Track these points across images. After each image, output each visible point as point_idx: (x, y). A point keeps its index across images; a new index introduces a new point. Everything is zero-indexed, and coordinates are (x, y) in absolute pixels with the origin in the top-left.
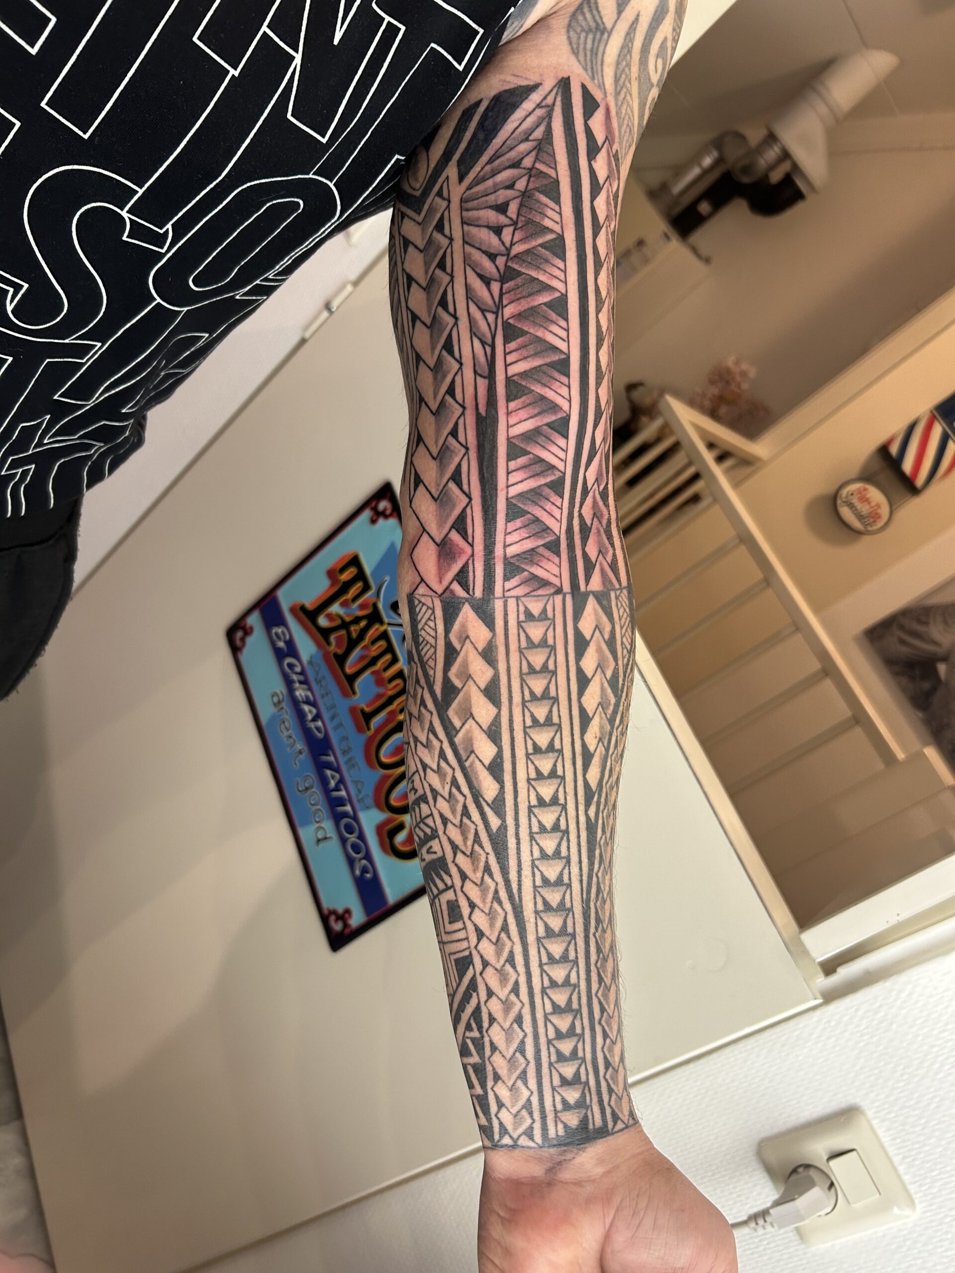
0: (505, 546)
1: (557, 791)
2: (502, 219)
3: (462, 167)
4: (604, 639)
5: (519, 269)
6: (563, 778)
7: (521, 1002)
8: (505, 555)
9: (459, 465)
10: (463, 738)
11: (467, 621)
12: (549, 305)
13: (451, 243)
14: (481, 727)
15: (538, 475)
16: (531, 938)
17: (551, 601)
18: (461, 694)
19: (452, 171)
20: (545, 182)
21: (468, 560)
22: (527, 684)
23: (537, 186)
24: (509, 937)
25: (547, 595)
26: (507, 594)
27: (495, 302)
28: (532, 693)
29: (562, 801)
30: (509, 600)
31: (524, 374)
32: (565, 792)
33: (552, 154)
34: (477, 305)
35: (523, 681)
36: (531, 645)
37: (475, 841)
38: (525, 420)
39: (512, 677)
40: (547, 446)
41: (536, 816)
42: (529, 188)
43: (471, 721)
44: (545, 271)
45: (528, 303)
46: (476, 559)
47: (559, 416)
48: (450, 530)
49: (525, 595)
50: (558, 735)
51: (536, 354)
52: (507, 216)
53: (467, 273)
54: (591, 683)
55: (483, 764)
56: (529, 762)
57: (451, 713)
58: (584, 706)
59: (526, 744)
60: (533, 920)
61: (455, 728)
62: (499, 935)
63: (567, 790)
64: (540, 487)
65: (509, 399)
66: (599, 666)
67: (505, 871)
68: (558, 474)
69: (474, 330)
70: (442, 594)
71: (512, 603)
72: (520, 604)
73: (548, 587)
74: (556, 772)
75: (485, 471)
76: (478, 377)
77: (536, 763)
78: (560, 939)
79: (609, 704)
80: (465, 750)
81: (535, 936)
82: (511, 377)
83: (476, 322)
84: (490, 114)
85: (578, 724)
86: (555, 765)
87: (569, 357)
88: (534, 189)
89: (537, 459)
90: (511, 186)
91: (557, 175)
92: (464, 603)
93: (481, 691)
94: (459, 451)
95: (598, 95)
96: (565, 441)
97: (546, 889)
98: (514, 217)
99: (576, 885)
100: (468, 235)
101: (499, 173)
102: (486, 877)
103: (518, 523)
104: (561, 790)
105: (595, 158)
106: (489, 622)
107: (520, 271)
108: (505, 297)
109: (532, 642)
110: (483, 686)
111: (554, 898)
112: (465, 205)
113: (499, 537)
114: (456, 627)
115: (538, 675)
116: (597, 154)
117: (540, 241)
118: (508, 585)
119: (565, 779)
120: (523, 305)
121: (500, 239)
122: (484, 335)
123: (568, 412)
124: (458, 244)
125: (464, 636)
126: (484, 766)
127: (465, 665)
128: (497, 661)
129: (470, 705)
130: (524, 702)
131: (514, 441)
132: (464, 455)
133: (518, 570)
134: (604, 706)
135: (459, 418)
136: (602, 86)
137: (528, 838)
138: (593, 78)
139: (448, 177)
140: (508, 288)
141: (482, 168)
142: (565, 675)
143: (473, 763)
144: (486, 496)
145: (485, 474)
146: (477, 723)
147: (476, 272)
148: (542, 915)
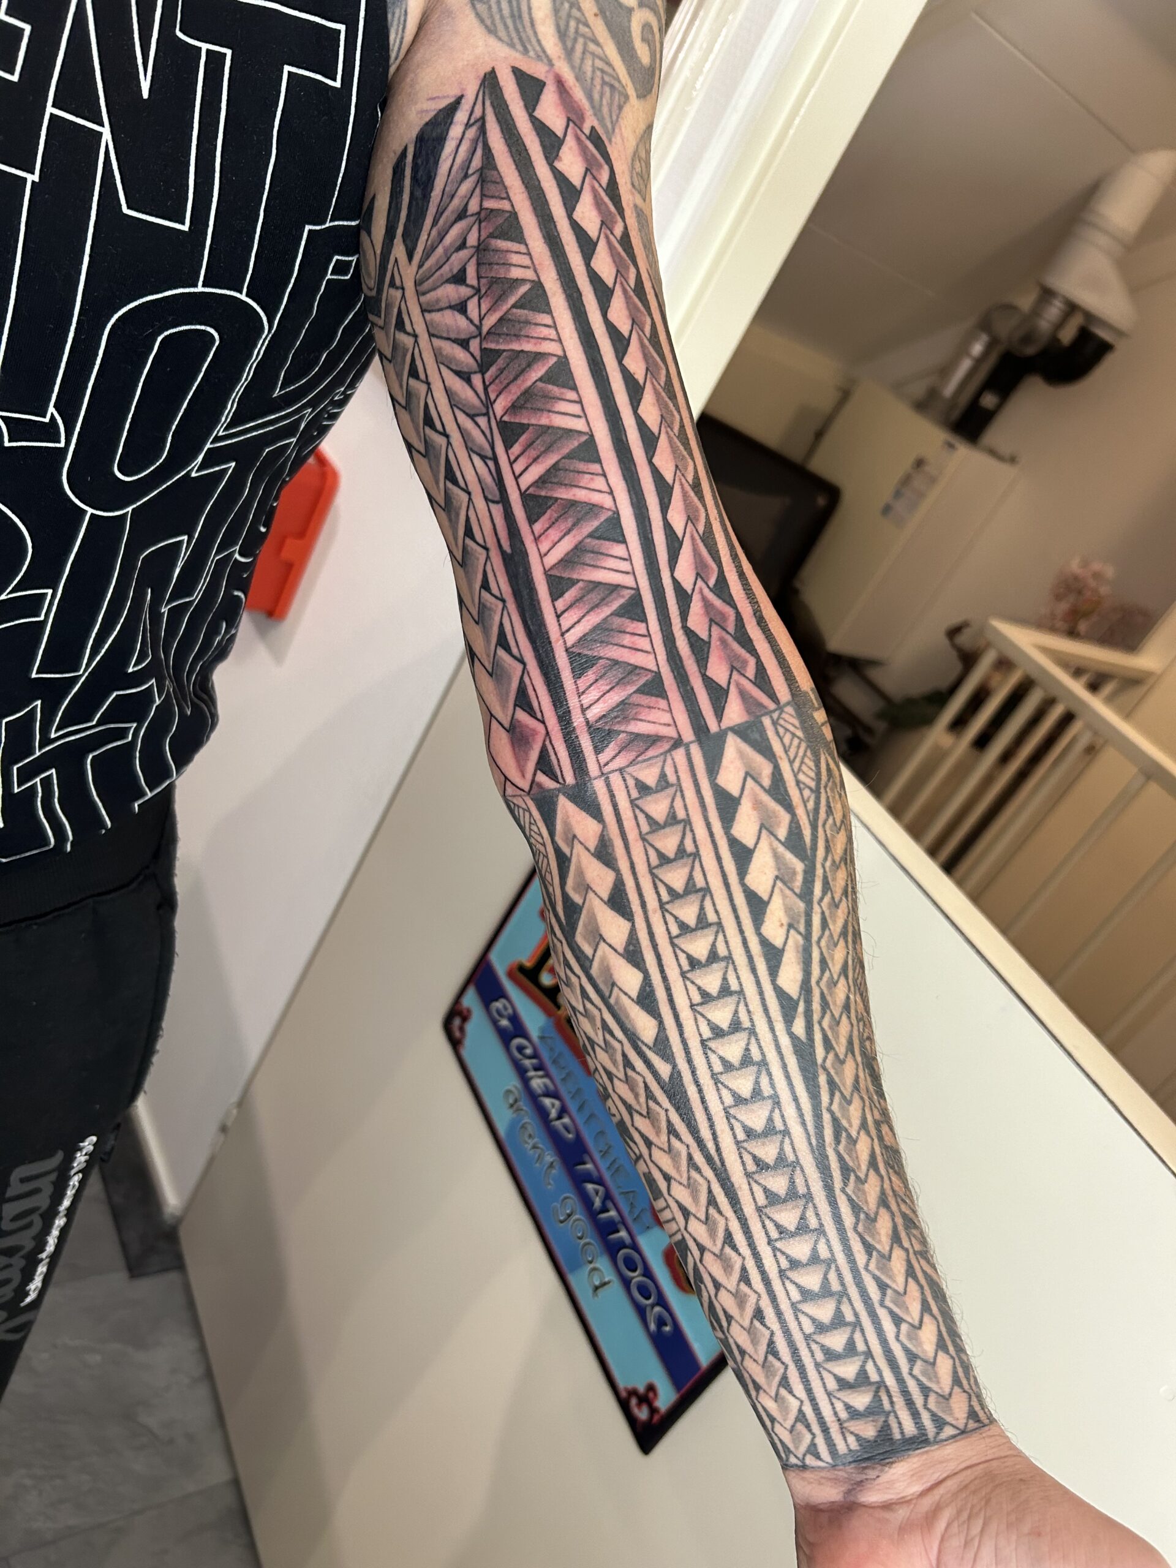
0: (584, 710)
1: (736, 1012)
2: (464, 291)
3: (408, 242)
4: (762, 787)
5: (497, 348)
6: (741, 992)
7: (756, 1292)
8: (588, 722)
9: (501, 625)
10: (600, 969)
11: (568, 817)
12: (547, 378)
13: (416, 341)
14: (615, 950)
15: (597, 606)
16: (749, 1210)
17: (669, 761)
18: (584, 912)
19: (399, 250)
20: (500, 220)
21: (544, 741)
22: (661, 881)
23: (491, 231)
24: (720, 1212)
25: (661, 754)
26: (606, 770)
27: (482, 401)
28: (670, 890)
29: (746, 1024)
30: (611, 776)
31: (542, 481)
32: (749, 1012)
33: (498, 180)
34: (464, 412)
35: (654, 876)
36: (655, 826)
37: (647, 1097)
38: (559, 541)
39: (639, 876)
40: (598, 563)
41: (714, 1052)
42: (482, 238)
43: (602, 945)
44: (528, 336)
45: (519, 387)
46: (552, 738)
47: (603, 517)
48: (515, 709)
49: (631, 763)
50: (720, 937)
51: (548, 450)
52: (467, 286)
53: (443, 374)
54: (756, 854)
55: (630, 997)
56: (688, 983)
57: (579, 938)
58: (752, 888)
59: (677, 960)
60: (746, 1187)
61: (587, 957)
62: (707, 1210)
63: (751, 1008)
64: (605, 620)
65: (532, 520)
66: (762, 826)
67: (694, 1131)
68: (628, 594)
69: (470, 445)
70: (530, 791)
71: (616, 780)
72: (628, 777)
73: (659, 744)
74: (729, 987)
75: (529, 622)
76: (491, 504)
77: (699, 982)
78: (790, 1205)
79: (794, 873)
80: (605, 982)
81: (753, 1207)
82: (526, 491)
83: (469, 434)
84: (419, 161)
85: (748, 915)
86: (725, 979)
87: (592, 436)
88: (488, 237)
89: (591, 586)
90: (463, 245)
91: (512, 206)
92: (557, 796)
93: (605, 903)
94: (497, 606)
95: (538, 70)
96: (623, 546)
97: (754, 1143)
98: (474, 283)
99: (796, 1130)
100: (432, 324)
101: (446, 233)
102: (673, 1140)
103: (591, 675)
104: (742, 1009)
105: (558, 155)
106: (595, 812)
107: (499, 350)
108: (490, 389)
109: (656, 823)
110: (605, 897)
111: (768, 1152)
112: (420, 288)
113: (573, 702)
114: (559, 827)
115: (674, 863)
116: (560, 149)
117: (512, 300)
118: (604, 757)
119: (744, 995)
120: (515, 391)
121: (468, 318)
122: (481, 447)
123: (614, 509)
124: (424, 339)
125: (570, 836)
126: (633, 1000)
127: (580, 873)
128: (616, 860)
129: (597, 924)
130: (662, 905)
131: (554, 572)
132: (503, 610)
133: (610, 734)
134: (786, 878)
135: (485, 564)
136: (543, 56)
137: (711, 1082)
138: (526, 51)
139: (396, 260)
140: (491, 376)
141: (429, 235)
142: (712, 854)
143: (617, 999)
144: (540, 654)
145: (531, 627)
146: (610, 946)
147: (452, 370)
148: (756, 1177)
